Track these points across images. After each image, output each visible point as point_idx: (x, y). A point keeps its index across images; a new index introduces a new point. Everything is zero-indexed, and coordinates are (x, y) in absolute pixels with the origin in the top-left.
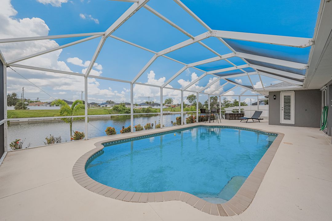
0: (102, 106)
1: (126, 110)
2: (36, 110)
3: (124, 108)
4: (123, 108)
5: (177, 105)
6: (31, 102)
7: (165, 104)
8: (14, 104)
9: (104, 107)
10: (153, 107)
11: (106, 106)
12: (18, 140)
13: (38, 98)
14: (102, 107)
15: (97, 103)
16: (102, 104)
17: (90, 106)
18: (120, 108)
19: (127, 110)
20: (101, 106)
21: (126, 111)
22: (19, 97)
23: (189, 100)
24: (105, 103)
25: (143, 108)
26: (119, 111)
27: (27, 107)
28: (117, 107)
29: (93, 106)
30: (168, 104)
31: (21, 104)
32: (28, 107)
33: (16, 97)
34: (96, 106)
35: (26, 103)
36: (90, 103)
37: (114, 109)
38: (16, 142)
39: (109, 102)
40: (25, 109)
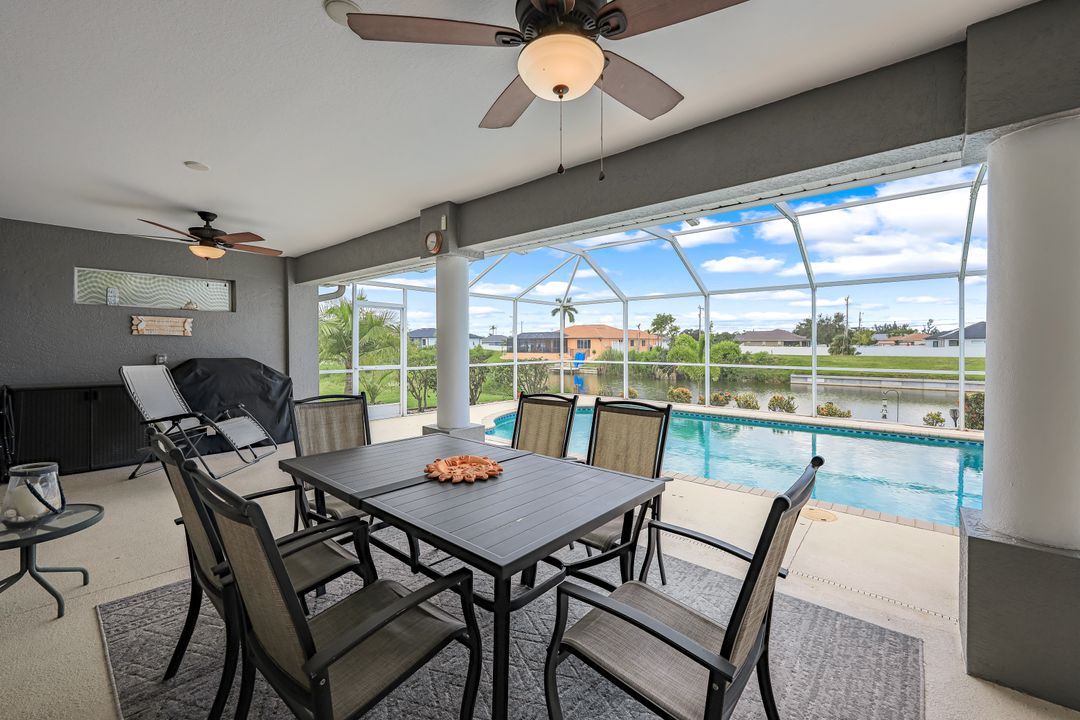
8: (831, 341)
27: (853, 350)
31: (841, 341)
32: (858, 349)
33: (840, 324)
40: (849, 354)
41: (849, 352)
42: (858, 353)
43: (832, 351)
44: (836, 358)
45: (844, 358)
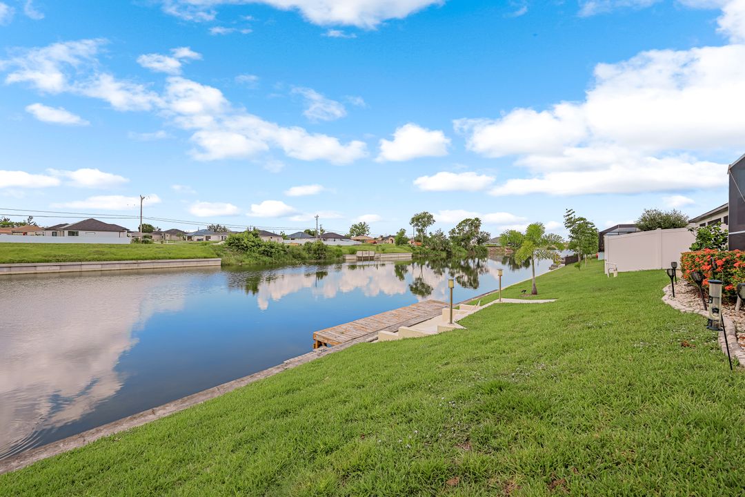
0: (197, 238)
1: (263, 248)
3: (256, 240)
4: (253, 242)
5: (381, 239)
6: (6, 225)
7: (352, 236)
9: (202, 239)
10: (326, 243)
11: (208, 238)
13: (31, 218)
14: (199, 240)
15: (183, 232)
16: (198, 233)
17: (167, 238)
18: (246, 240)
19: (265, 245)
21: (264, 251)
24: (205, 232)
26: (244, 249)
29: (174, 237)
30: (357, 235)
34: (182, 238)
36: (167, 232)
37: (229, 245)
39: (215, 230)
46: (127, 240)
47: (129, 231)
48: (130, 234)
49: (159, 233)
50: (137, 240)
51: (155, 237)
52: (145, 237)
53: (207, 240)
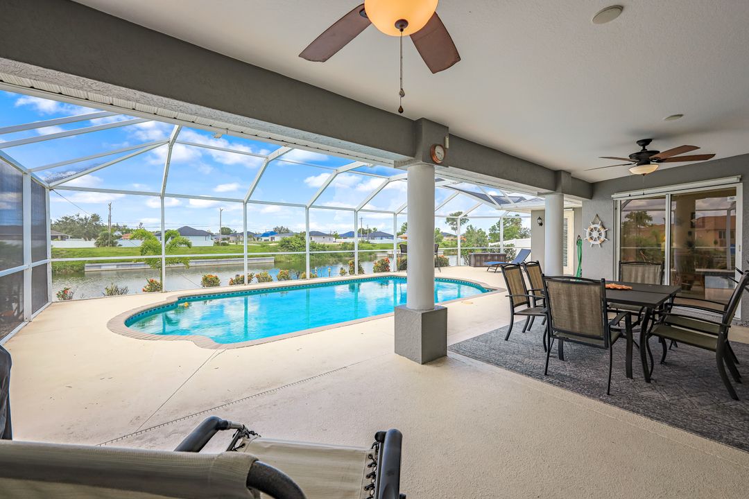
0: (264, 238)
2: (132, 248)
6: (128, 231)
7: (401, 234)
8: (95, 237)
9: (268, 240)
10: (371, 241)
11: (272, 239)
12: (68, 289)
13: (141, 224)
14: (265, 240)
15: (254, 234)
16: (265, 235)
17: (241, 239)
20: (263, 240)
22: (104, 222)
23: (452, 224)
24: (272, 233)
25: (345, 243)
27: (116, 243)
28: (288, 242)
31: (106, 236)
32: (120, 242)
33: (98, 223)
34: (253, 239)
35: (117, 233)
36: (241, 234)
37: (282, 246)
38: (65, 291)
39: (280, 231)
40: (113, 246)
41: (114, 244)
42: (120, 245)
43: (98, 245)
44: (101, 249)
45: (106, 249)
46: (210, 243)
47: (212, 235)
48: (213, 238)
49: (235, 234)
50: (217, 243)
51: (232, 238)
52: (224, 239)
53: (272, 240)
